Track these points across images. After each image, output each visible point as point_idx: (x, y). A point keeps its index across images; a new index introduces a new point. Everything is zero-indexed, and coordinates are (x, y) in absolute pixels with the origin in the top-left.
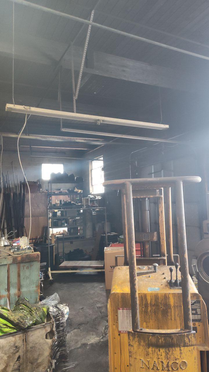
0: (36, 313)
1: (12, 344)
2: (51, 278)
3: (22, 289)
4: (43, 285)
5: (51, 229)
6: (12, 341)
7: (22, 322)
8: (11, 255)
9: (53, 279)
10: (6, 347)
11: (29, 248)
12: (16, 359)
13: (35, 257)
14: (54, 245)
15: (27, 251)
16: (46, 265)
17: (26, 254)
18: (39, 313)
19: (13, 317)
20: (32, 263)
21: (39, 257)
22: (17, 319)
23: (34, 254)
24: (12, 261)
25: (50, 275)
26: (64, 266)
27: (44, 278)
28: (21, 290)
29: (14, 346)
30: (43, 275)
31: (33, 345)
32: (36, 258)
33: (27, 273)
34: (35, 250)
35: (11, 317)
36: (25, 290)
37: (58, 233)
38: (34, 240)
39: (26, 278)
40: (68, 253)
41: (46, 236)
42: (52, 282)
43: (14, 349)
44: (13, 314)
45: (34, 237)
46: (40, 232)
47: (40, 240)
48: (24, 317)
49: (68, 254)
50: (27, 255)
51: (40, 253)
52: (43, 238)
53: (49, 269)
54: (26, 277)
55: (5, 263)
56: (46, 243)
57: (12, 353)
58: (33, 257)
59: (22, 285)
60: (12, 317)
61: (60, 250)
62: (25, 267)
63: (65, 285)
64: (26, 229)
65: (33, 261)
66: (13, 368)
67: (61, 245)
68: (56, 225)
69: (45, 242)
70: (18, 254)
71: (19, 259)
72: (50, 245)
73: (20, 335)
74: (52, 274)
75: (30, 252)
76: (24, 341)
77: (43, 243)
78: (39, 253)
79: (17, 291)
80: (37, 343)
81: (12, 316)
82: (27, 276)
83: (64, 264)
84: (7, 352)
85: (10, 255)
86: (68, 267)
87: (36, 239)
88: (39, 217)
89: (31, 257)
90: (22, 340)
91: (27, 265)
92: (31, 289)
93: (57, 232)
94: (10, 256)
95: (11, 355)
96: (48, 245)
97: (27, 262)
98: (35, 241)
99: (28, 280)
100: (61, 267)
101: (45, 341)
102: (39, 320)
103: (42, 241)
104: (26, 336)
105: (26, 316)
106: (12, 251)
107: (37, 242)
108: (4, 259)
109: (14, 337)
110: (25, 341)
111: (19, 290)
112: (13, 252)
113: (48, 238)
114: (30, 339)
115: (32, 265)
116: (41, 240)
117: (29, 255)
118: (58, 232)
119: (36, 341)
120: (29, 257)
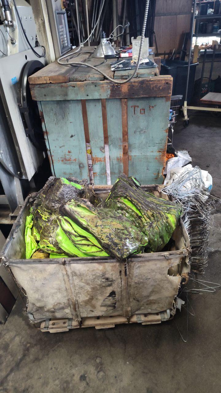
0: (151, 226)
1: (99, 273)
2: (186, 118)
3: (131, 151)
4: (173, 131)
5: (194, 39)
6: (98, 269)
7: (116, 244)
8: (107, 79)
9: (188, 119)
10: (87, 275)
11: (149, 65)
12: (108, 295)
13: (161, 88)
14: (197, 65)
15: (142, 71)
16: (181, 98)
17: (140, 79)
18: (158, 227)
19: (99, 228)
20: (153, 103)
21: (169, 88)
22: (107, 237)
23: (159, 80)
24: (109, 92)
25: (185, 113)
26: (209, 101)
27: (175, 120)
28: (129, 153)
29: (103, 277)
30: (174, 115)
31: (142, 280)
32: (163, 89)
33: (142, 122)
34: (164, 71)
35: (94, 228)
36: (137, 154)
37: (204, 46)
38: (167, 56)
39: (140, 132)
40: (215, 79)
41: (186, 50)
42: (186, 124)
43: (104, 280)
44: (100, 223)
45: (167, 51)
46: (178, 42)
47: (175, 56)
48: (123, 233)
49: (214, 81)
50: (142, 82)
51: (172, 79)
52: (179, 53)
53: (186, 103)
54: (139, 130)
55: (96, 96)
56: (184, 61)
57: (100, 285)
58: (156, 86)
59: (131, 144)
60: (97, 230)
61: (206, 75)
62: (138, 110)
63: (207, 130)
64: (156, 36)
65: (155, 98)
66: (102, 303)
67: (208, 65)
68: (203, 31)
69: (183, 59)
70: (122, 77)
71: (125, 89)
72: (191, 64)
73: (115, 264)
74: (188, 110)
75: (150, 74)
76: (123, 273)
77: (180, 60)
78: (169, 78)
79: (122, 153)
80: (149, 279)
81: (96, 226)
82: (141, 128)
83: (209, 97)
84: (90, 282)
85: (105, 78)
86: (215, 103)
87: (169, 54)
88: (178, 16)
89: (152, 86)
90: (119, 271)
91: (141, 104)
92: (149, 154)
93: (202, 45)
94: (106, 81)
95: (98, 287)
96: (187, 63)
97: (143, 98)
98: (169, 57)
99: (143, 137)
100: (203, 102)
101: (166, 277)
102: (156, 240)
103: (178, 58)
104: (125, 267)
105: (128, 231)
106: (113, 69)
107: (172, 58)
108: (92, 87)
109: (102, 265)
110: (125, 273)
111: (125, 153)
112: (114, 71)
113: (187, 53)
114: (135, 272)
115: (153, 107)
116: (178, 56)
117: (148, 81)
118: (204, 44)
119: (148, 276)
120: (147, 85)
